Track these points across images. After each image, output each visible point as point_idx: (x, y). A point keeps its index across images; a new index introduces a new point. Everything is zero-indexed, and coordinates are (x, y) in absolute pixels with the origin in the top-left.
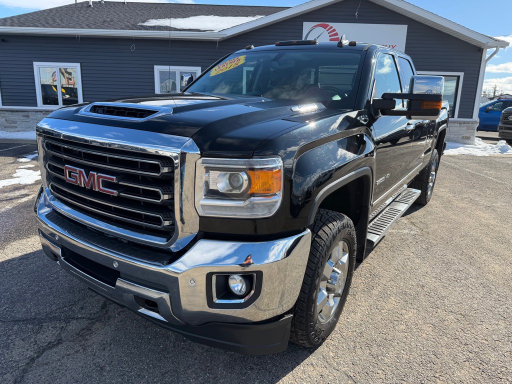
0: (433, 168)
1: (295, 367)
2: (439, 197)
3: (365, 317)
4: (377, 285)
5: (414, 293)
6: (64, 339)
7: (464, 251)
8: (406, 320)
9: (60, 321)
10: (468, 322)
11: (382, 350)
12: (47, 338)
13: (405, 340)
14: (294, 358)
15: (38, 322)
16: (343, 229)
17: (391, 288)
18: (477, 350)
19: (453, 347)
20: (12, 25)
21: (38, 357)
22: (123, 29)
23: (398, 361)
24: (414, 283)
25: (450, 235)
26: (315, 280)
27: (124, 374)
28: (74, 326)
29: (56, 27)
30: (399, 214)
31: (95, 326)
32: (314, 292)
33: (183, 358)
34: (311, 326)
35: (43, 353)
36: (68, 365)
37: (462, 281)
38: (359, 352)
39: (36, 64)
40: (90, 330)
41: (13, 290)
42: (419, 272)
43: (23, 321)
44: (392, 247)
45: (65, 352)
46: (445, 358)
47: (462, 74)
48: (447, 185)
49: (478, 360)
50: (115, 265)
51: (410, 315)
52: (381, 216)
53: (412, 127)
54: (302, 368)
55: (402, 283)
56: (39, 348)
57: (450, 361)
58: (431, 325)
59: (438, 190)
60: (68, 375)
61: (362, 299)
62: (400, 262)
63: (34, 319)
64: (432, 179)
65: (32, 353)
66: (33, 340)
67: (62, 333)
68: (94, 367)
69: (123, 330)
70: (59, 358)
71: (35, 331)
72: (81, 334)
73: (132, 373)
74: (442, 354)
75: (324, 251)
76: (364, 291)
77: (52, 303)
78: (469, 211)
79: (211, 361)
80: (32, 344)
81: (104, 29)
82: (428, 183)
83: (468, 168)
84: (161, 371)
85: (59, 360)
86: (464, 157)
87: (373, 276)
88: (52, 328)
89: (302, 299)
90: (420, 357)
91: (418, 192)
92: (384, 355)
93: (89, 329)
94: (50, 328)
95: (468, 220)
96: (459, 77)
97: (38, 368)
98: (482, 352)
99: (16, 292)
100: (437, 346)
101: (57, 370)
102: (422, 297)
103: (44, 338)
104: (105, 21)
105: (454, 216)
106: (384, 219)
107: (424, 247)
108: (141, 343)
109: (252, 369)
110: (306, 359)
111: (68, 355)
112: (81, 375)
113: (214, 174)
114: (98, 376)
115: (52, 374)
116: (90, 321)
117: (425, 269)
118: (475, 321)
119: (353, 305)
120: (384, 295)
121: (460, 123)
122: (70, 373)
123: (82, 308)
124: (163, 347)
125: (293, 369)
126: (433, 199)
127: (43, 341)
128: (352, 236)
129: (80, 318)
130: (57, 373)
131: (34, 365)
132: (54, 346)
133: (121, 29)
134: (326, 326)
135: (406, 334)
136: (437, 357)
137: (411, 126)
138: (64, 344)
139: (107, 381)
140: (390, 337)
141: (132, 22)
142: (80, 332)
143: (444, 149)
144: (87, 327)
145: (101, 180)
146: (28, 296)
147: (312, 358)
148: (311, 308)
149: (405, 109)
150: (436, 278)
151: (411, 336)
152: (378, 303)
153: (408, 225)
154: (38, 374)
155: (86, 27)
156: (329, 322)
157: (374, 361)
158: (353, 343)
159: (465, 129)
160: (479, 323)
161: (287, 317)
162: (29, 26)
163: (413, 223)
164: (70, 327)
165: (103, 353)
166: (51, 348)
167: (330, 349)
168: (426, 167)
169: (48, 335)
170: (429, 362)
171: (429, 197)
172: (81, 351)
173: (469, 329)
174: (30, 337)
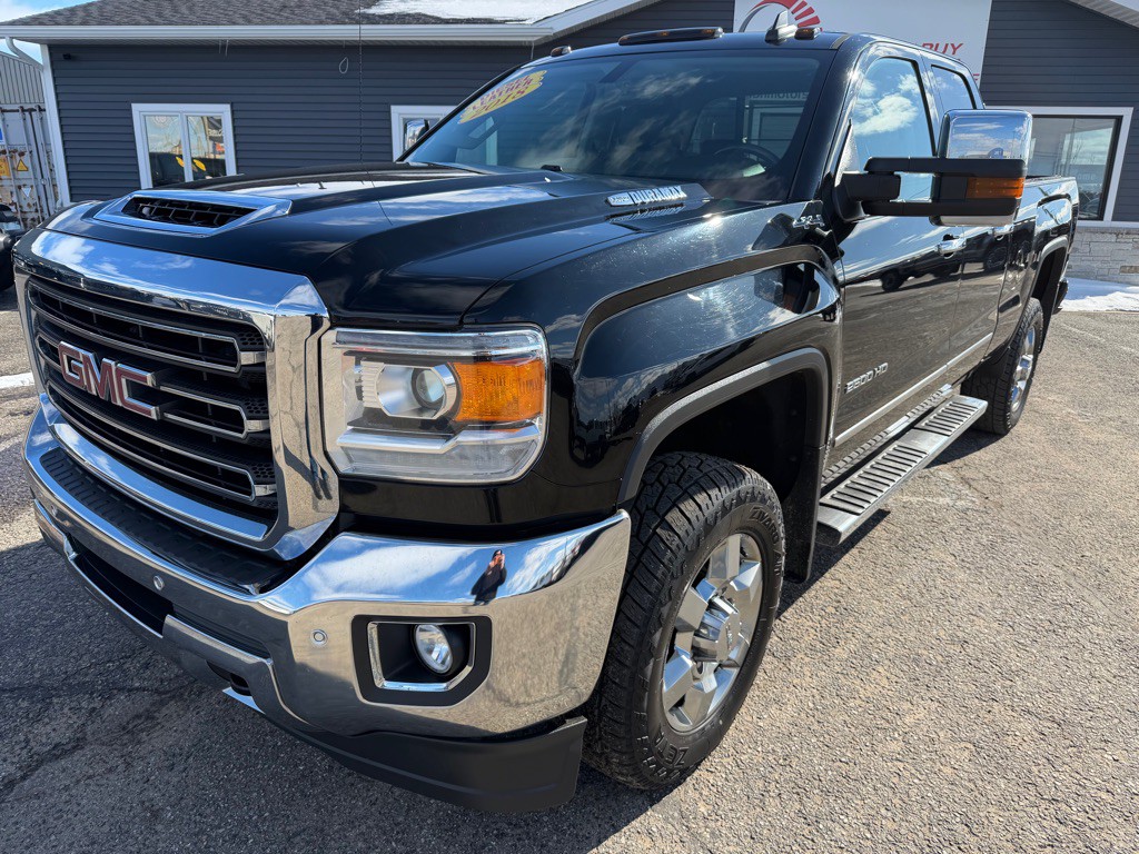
0: (1028, 344)
1: (606, 838)
2: (1042, 415)
3: (803, 715)
4: (849, 635)
5: (940, 658)
6: (89, 737)
7: (1087, 554)
8: (907, 730)
9: (92, 693)
10: (1068, 742)
11: (833, 804)
12: (53, 734)
13: (896, 780)
14: (610, 813)
15: (41, 695)
16: (737, 504)
17: (882, 645)
18: (1081, 817)
19: (1016, 807)
20: (84, 23)
21: (24, 778)
22: (321, 23)
23: (869, 836)
24: (942, 633)
25: (1056, 513)
26: (652, 635)
27: (202, 832)
28: (120, 707)
29: (177, 24)
30: (919, 460)
31: (164, 711)
32: (647, 664)
33: (345, 800)
34: (643, 743)
35: (37, 768)
36: (85, 801)
37: (1070, 632)
38: (773, 805)
39: (137, 108)
40: (153, 718)
41: (8, 617)
42: (961, 604)
43: (12, 691)
44: (902, 539)
45: (86, 768)
46: (993, 834)
47: (1127, 113)
48: (1069, 385)
49: (1079, 844)
50: (158, 585)
51: (918, 715)
52: (872, 467)
53: (956, 245)
54: (623, 840)
55: (913, 633)
56: (31, 757)
57: (1005, 843)
58: (969, 745)
59: (1043, 399)
60: (79, 827)
61: (805, 669)
62: (916, 579)
63: (37, 687)
64: (1022, 372)
65: (12, 769)
66: (22, 738)
67: (89, 722)
68: (139, 809)
69: (225, 722)
70: (67, 783)
71: (31, 716)
72: (130, 726)
73: (221, 831)
74: (986, 822)
75: (677, 563)
76: (813, 648)
77: (82, 651)
78: (1114, 452)
79: (409, 810)
80: (17, 748)
81: (278, 24)
82: (1010, 382)
83: (1128, 344)
84: (288, 828)
85: (67, 788)
86: (1122, 317)
87: (843, 611)
88: (70, 709)
89: (617, 681)
90: (925, 829)
91: (981, 405)
92: (835, 817)
93: (150, 717)
94: (66, 710)
95: (1108, 474)
96: (1119, 119)
97: (16, 805)
98: (1092, 824)
99: (12, 624)
100: (975, 801)
101: (57, 812)
102: (958, 670)
103: (47, 734)
104: (285, 7)
105: (1073, 465)
106: (879, 473)
107: (984, 541)
108: (256, 756)
109: (501, 835)
110: (637, 817)
111: (90, 777)
112: (106, 829)
113: (371, 371)
114: (142, 833)
115: (44, 822)
116: (156, 697)
117: (978, 598)
118: (1087, 739)
119: (779, 683)
120: (862, 663)
121: (1118, 233)
122: (82, 822)
123: (146, 666)
124: (304, 769)
125: (600, 842)
126: (1027, 421)
127: (44, 740)
128: (770, 520)
129: (137, 689)
130: (55, 819)
131: (10, 798)
132: (65, 753)
133: (316, 24)
134: (695, 740)
135: (901, 765)
136: (971, 831)
137: (954, 241)
138: (87, 748)
139: (161, 845)
140: (857, 772)
141: (344, 7)
142: (128, 723)
143: (1061, 297)
144: (147, 710)
145: (124, 381)
146: (37, 634)
147: (653, 818)
148: (641, 700)
149: (926, 198)
150: (1001, 622)
151: (914, 771)
152: (843, 680)
153: (952, 485)
154: (14, 820)
155: (241, 21)
156: (703, 729)
157: (806, 832)
158: (762, 781)
159: (1129, 247)
160: (1098, 745)
161: (571, 724)
162: (119, 24)
163: (966, 481)
164: (111, 711)
165: (166, 778)
166: (57, 757)
167: (701, 794)
168: (1006, 343)
169: (58, 726)
170: (947, 844)
171: (1014, 416)
172: (119, 769)
173: (1067, 760)
174: (16, 730)
